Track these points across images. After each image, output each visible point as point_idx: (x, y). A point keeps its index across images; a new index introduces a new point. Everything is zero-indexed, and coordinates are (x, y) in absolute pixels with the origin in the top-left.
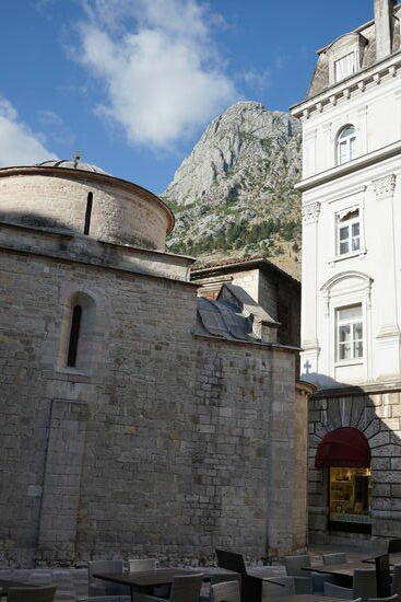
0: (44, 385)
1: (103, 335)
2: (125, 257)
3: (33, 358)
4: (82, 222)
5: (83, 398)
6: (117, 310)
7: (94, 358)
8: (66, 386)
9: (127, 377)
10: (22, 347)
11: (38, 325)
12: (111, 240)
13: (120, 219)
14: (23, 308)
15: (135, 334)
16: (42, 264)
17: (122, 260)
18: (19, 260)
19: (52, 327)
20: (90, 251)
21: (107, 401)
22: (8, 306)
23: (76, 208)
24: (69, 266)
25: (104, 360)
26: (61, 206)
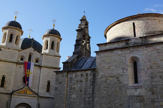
0: (126, 92)
1: (144, 69)
2: (150, 39)
3: (120, 83)
4: (133, 33)
5: (141, 94)
6: (148, 59)
7: (142, 79)
8: (134, 90)
9: (157, 83)
10: (116, 80)
11: (120, 71)
12: (144, 35)
13: (146, 27)
14: (114, 67)
15: (157, 66)
16: (118, 51)
17: (150, 41)
18: (111, 52)
19: (125, 71)
20: (137, 42)
21: (151, 94)
22: (110, 68)
23: (129, 30)
24: (127, 49)
25: (147, 79)
26: (125, 31)
